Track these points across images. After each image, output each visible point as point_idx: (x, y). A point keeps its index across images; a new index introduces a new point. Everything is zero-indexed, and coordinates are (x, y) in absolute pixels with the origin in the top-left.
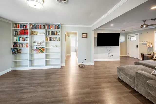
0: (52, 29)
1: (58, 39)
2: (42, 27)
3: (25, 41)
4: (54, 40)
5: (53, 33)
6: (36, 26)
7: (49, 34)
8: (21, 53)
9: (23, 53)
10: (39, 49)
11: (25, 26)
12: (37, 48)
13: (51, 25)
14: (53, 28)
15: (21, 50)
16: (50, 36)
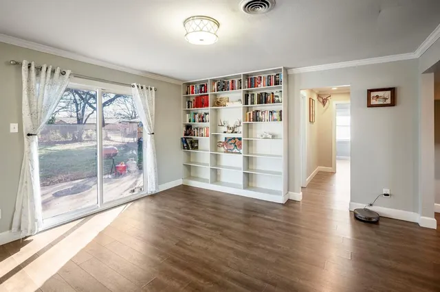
0: (261, 86)
1: (276, 115)
2: (236, 85)
3: (203, 121)
4: (267, 117)
5: (263, 99)
6: (223, 85)
7: (253, 103)
8: (197, 148)
9: (201, 150)
10: (230, 142)
11: (203, 86)
12: (226, 138)
13: (257, 77)
14: (262, 83)
15: (197, 141)
16: (257, 107)
